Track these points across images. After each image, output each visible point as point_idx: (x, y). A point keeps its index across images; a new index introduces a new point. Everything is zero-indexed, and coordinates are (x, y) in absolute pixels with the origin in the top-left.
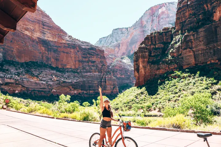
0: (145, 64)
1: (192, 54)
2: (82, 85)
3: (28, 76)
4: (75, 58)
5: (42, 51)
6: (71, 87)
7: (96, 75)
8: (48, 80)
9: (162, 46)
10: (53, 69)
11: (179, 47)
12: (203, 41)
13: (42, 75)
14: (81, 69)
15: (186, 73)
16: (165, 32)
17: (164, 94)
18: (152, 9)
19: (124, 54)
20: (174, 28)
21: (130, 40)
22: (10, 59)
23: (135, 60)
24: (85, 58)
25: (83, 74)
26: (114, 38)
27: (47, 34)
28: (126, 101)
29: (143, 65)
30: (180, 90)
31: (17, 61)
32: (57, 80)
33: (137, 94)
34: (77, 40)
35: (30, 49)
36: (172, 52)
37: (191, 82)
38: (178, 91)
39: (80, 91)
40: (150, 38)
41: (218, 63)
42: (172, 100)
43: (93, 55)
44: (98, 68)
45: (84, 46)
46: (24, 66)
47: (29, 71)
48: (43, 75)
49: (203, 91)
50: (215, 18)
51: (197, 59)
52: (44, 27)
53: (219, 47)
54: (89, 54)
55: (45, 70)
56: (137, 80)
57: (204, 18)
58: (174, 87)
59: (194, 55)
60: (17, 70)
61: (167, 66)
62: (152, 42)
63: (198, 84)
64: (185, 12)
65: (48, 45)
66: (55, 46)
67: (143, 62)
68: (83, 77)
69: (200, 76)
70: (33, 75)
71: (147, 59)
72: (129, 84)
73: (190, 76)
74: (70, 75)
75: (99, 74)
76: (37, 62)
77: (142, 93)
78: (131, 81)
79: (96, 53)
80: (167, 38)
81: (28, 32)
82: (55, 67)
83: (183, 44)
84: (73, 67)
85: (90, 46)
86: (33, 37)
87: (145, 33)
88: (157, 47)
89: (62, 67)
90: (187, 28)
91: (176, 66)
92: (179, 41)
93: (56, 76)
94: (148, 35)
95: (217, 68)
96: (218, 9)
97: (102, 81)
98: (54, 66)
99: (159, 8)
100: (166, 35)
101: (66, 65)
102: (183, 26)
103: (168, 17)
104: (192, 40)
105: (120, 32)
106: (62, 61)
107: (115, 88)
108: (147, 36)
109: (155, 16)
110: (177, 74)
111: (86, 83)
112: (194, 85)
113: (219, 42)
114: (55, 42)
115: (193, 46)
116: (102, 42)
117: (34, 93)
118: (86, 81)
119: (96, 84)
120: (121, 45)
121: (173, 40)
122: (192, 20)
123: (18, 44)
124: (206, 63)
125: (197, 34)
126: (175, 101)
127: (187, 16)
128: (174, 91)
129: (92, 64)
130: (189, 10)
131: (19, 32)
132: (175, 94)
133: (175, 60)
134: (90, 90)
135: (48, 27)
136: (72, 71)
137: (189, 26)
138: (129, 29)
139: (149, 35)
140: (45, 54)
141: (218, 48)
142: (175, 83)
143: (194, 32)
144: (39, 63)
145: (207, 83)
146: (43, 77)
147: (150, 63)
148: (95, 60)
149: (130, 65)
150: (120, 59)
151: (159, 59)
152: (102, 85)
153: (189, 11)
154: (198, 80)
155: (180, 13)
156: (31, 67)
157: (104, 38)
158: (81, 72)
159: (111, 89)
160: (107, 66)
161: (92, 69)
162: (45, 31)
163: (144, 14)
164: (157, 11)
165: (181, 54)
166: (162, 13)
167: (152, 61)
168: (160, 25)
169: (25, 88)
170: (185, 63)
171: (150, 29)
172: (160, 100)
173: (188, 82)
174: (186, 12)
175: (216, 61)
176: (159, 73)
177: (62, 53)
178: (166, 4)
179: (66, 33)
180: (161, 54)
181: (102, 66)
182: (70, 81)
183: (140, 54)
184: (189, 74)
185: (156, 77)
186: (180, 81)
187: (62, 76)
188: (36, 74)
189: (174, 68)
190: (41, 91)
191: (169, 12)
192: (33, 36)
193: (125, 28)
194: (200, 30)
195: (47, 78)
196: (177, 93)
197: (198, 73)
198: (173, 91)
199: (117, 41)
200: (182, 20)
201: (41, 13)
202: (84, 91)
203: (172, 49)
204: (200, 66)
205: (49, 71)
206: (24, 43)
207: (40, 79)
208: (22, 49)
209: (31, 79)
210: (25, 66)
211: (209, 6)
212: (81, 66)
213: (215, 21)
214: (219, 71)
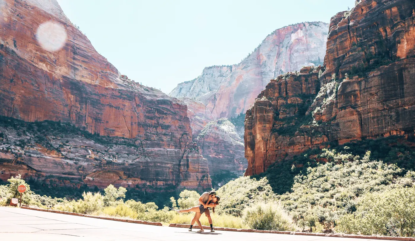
0: (266, 134)
1: (355, 117)
2: (142, 169)
3: (40, 149)
4: (132, 117)
5: (69, 102)
6: (122, 173)
7: (171, 152)
8: (80, 158)
9: (300, 100)
10: (88, 136)
11: (332, 103)
12: (377, 95)
13: (68, 147)
14: (143, 139)
15: (344, 154)
16: (304, 76)
17: (302, 191)
18: (279, 32)
19: (222, 114)
20: (323, 69)
21: (235, 90)
22: (6, 115)
23: (248, 125)
24: (151, 118)
25: (146, 149)
26: (205, 85)
27: (81, 71)
28: (230, 202)
29: (263, 135)
30: (333, 185)
31: (21, 118)
32: (96, 159)
33: (251, 190)
34: (137, 84)
35: (46, 96)
36: (319, 113)
37: (354, 171)
38: (328, 186)
39: (138, 181)
40: (276, 86)
41: (403, 137)
42: (318, 203)
43: (166, 114)
44: (174, 139)
45: (150, 95)
46: (33, 128)
47: (43, 140)
48: (70, 149)
49: (378, 188)
50: (399, 53)
51: (365, 127)
52: (76, 57)
53: (407, 107)
54: (159, 112)
55: (73, 138)
56: (249, 163)
57: (379, 52)
58: (322, 179)
59: (359, 120)
60: (19, 135)
61: (308, 139)
62: (280, 93)
63: (368, 173)
64: (343, 39)
65: (80, 91)
66: (95, 94)
67: (263, 130)
68: (146, 154)
69: (371, 159)
70: (50, 148)
71: (271, 125)
72: (232, 172)
73: (351, 160)
74: (120, 150)
75: (176, 150)
76: (59, 123)
77: (260, 189)
78: (235, 167)
79: (172, 111)
80: (309, 88)
81: (44, 65)
82: (93, 133)
83: (339, 99)
84: (127, 136)
85: (162, 97)
86: (54, 75)
87: (263, 76)
88: (289, 102)
89: (106, 135)
90: (348, 69)
91: (325, 139)
92: (331, 93)
93: (93, 151)
94: (273, 80)
95: (403, 146)
96: (405, 37)
97: (182, 163)
98: (90, 131)
99: (292, 32)
100: (306, 80)
101: (114, 130)
102: (340, 65)
103: (307, 49)
104: (357, 92)
105: (217, 74)
106: (107, 122)
107: (206, 178)
108: (271, 81)
109: (283, 47)
110: (327, 155)
111: (150, 166)
112: (359, 176)
113: (407, 97)
114: (95, 86)
115: (359, 103)
116: (183, 91)
117: (51, 181)
118: (151, 163)
119: (169, 168)
120: (218, 98)
121: (320, 90)
122: (357, 54)
123: (25, 86)
124: (382, 135)
125: (366, 81)
126: (325, 205)
127: (347, 48)
128: (322, 186)
129: (164, 131)
130: (352, 35)
131: (27, 64)
132: (324, 191)
133: (324, 129)
134: (157, 180)
135: (83, 57)
136: (125, 142)
137: (351, 65)
138: (233, 69)
139: (276, 79)
140: (75, 109)
141: (405, 109)
142: (324, 171)
143: (360, 76)
144: (62, 124)
145: (386, 172)
146: (69, 152)
147: (275, 132)
148: (169, 124)
149: (233, 137)
150: (216, 125)
151: (293, 126)
152: (181, 171)
153: (350, 38)
154: (368, 167)
155: (335, 40)
156: (46, 131)
157: (186, 83)
158: (141, 145)
159: (198, 180)
160: (191, 136)
161: (162, 141)
162: (78, 65)
163: (264, 41)
164: (287, 38)
165: (335, 118)
166: (297, 41)
167: (281, 128)
168: (292, 63)
169: (34, 171)
170: (342, 135)
171: (274, 70)
172: (296, 204)
173: (348, 170)
174: (346, 40)
175: (400, 132)
176: (293, 153)
177: (107, 108)
178: (304, 25)
179: (117, 70)
180: (296, 116)
181: (182, 135)
182: (120, 161)
183: (258, 115)
184: (351, 155)
185: (286, 159)
186: (334, 168)
187: (105, 151)
188: (56, 146)
189: (322, 144)
190: (65, 178)
191: (310, 39)
192: (53, 72)
193: (228, 67)
194: (371, 74)
195: (77, 154)
196: (327, 190)
197: (368, 153)
198: (320, 187)
199: (210, 90)
200: (338, 53)
201: (71, 29)
202: (147, 181)
203: (319, 108)
204: (371, 140)
205: (82, 140)
206: (36, 85)
207: (63, 155)
208: (32, 97)
209: (46, 154)
210: (35, 129)
211: (388, 30)
212: (142, 134)
213: (399, 57)
214: (406, 152)
